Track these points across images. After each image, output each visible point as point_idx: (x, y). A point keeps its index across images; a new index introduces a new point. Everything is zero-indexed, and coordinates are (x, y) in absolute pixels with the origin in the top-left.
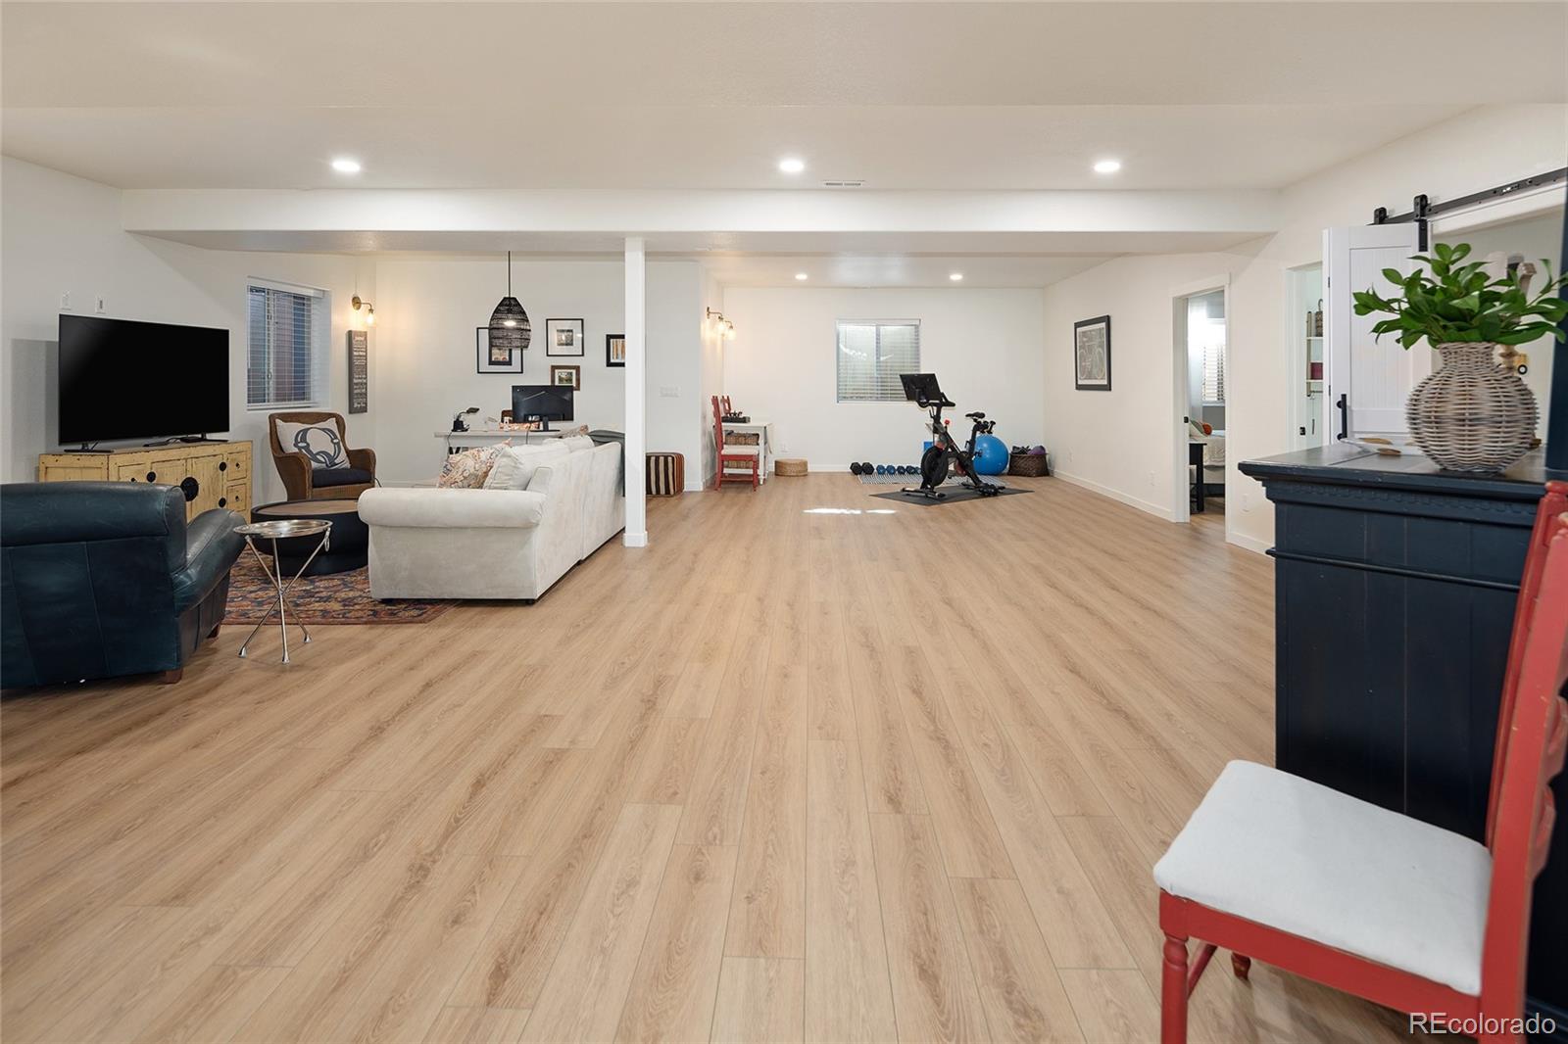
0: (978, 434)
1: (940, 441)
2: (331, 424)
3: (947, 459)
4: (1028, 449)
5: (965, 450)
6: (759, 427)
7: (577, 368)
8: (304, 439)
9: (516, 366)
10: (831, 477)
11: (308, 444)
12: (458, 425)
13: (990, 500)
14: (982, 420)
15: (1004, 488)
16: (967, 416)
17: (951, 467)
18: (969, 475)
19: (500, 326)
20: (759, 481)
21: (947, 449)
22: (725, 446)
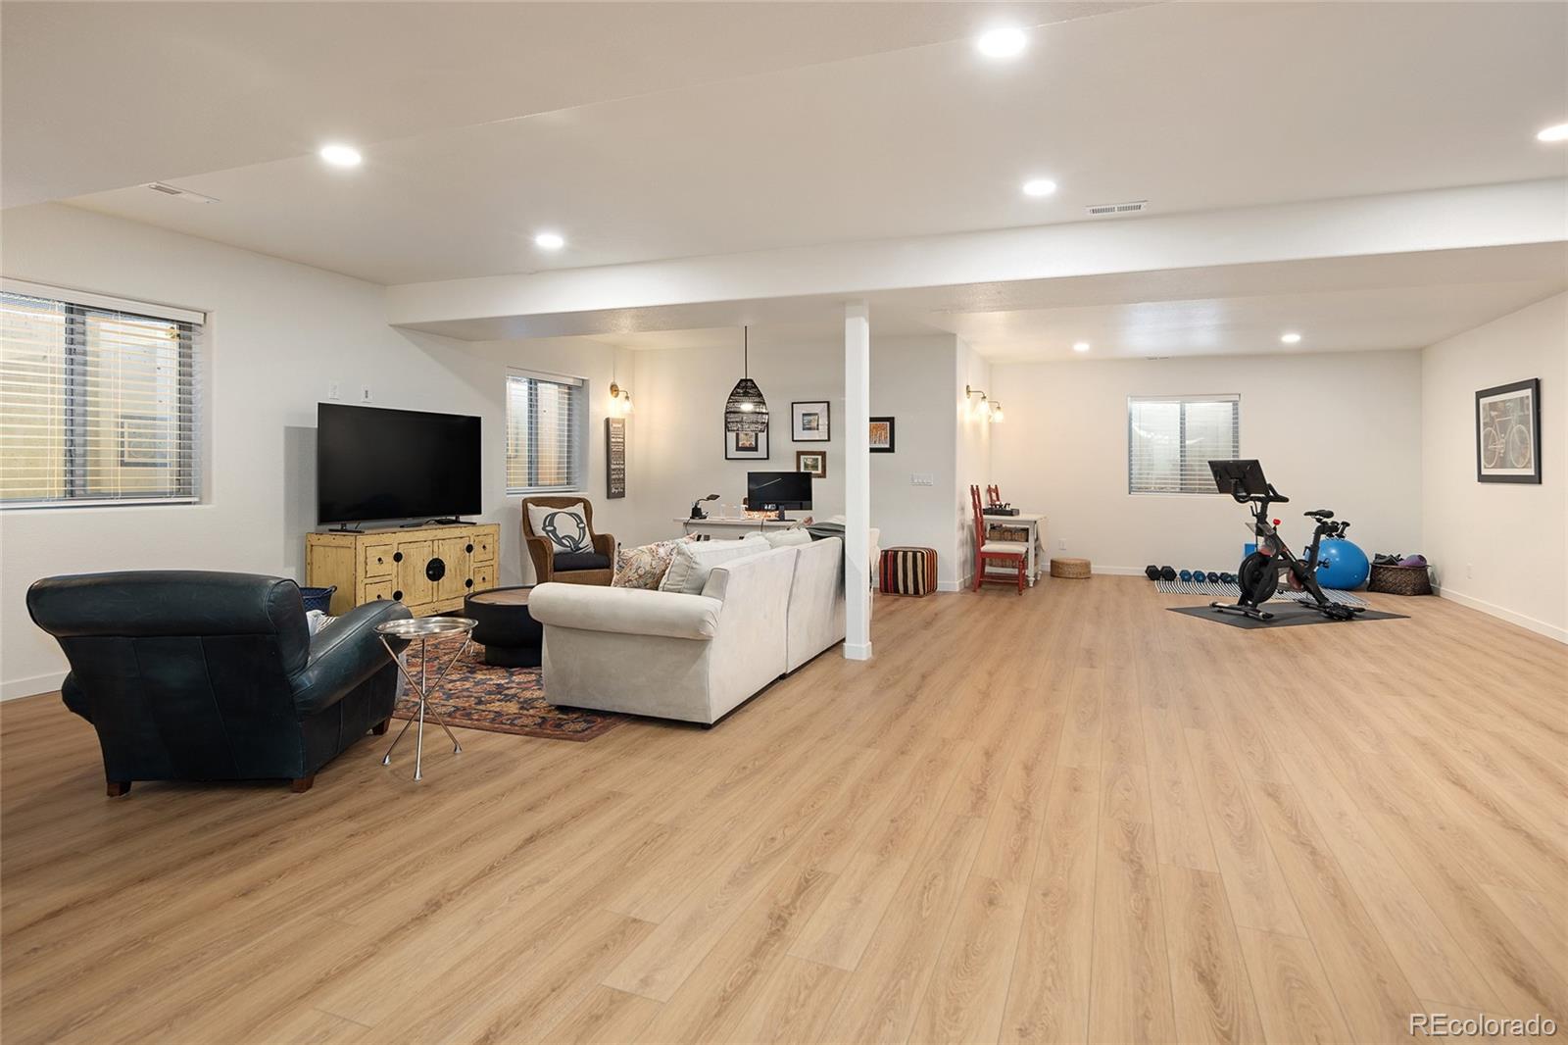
0: (1323, 537)
1: (1267, 545)
2: (579, 509)
3: (1276, 568)
4: (1398, 559)
5: (1303, 558)
6: (1028, 522)
7: (823, 454)
8: (551, 524)
9: (762, 452)
10: (1120, 581)
11: (555, 528)
12: (696, 512)
13: (1342, 626)
14: (1329, 521)
15: (1363, 610)
16: (1306, 514)
17: (1283, 579)
18: (1310, 592)
19: (738, 410)
20: (1028, 582)
21: (1276, 556)
22: (987, 541)
